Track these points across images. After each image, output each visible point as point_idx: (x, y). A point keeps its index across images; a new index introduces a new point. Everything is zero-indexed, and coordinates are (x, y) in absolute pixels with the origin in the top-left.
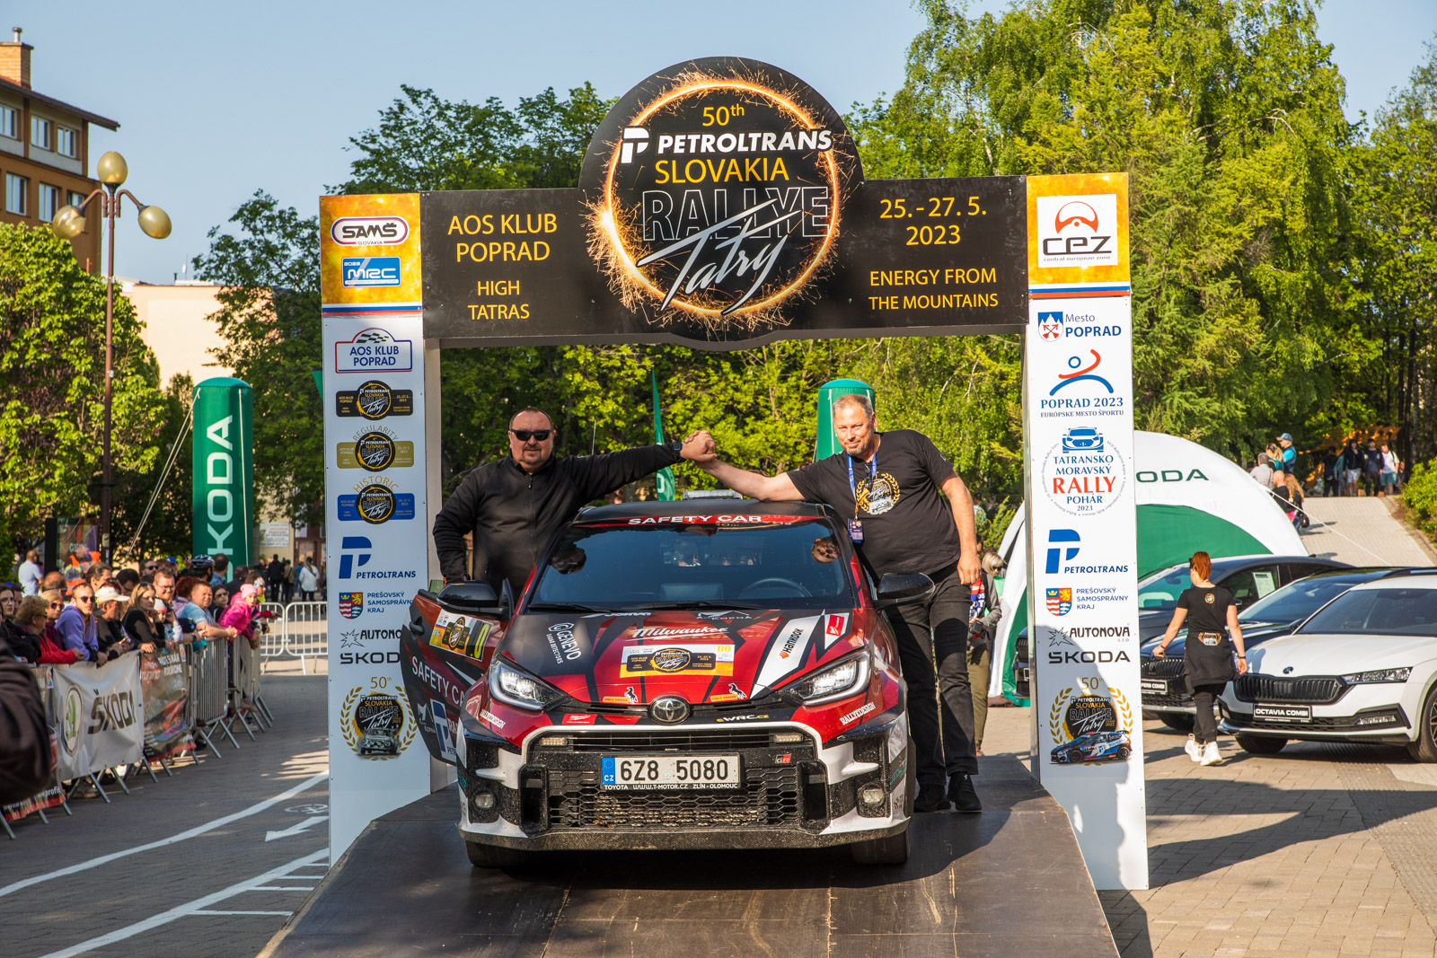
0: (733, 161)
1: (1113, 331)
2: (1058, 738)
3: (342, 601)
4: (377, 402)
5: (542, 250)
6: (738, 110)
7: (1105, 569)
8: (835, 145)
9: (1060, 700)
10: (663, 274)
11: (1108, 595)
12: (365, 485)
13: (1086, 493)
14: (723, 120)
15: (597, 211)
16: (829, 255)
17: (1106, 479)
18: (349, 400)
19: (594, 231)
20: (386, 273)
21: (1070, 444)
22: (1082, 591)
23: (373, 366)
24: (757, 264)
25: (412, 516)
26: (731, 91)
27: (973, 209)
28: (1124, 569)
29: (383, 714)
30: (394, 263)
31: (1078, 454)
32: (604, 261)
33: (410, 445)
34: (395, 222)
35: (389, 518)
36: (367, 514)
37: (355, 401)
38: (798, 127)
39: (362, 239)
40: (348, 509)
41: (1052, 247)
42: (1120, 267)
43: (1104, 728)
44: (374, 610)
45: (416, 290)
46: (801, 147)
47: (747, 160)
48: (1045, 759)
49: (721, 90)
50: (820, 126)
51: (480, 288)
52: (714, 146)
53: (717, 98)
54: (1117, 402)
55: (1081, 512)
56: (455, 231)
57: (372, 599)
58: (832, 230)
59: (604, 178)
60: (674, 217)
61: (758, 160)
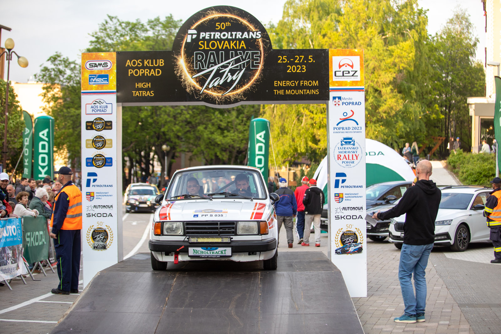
0: (226, 42)
1: (358, 104)
2: (337, 245)
3: (87, 195)
4: (100, 125)
5: (158, 72)
6: (228, 24)
7: (355, 187)
8: (262, 37)
9: (339, 232)
10: (201, 81)
11: (356, 196)
12: (95, 154)
13: (349, 159)
14: (223, 27)
15: (178, 59)
16: (260, 75)
17: (356, 155)
18: (90, 124)
19: (177, 65)
20: (104, 80)
21: (343, 143)
22: (347, 194)
23: (99, 112)
24: (234, 77)
25: (111, 166)
26: (226, 17)
27: (310, 60)
28: (361, 187)
29: (101, 235)
30: (106, 77)
31: (346, 146)
32: (181, 76)
33: (111, 140)
34: (107, 62)
35: (104, 166)
36: (96, 164)
37: (92, 124)
38: (249, 30)
39: (96, 68)
40: (89, 162)
41: (338, 74)
42: (361, 81)
43: (353, 242)
44: (98, 198)
45: (114, 86)
46: (250, 37)
47: (231, 42)
48: (333, 252)
49: (223, 17)
50: (257, 30)
51: (136, 85)
52: (220, 36)
53: (221, 20)
54: (359, 128)
55: (347, 167)
56: (128, 65)
57: (97, 194)
58: (261, 66)
59: (181, 47)
60: (205, 61)
61: (235, 41)
